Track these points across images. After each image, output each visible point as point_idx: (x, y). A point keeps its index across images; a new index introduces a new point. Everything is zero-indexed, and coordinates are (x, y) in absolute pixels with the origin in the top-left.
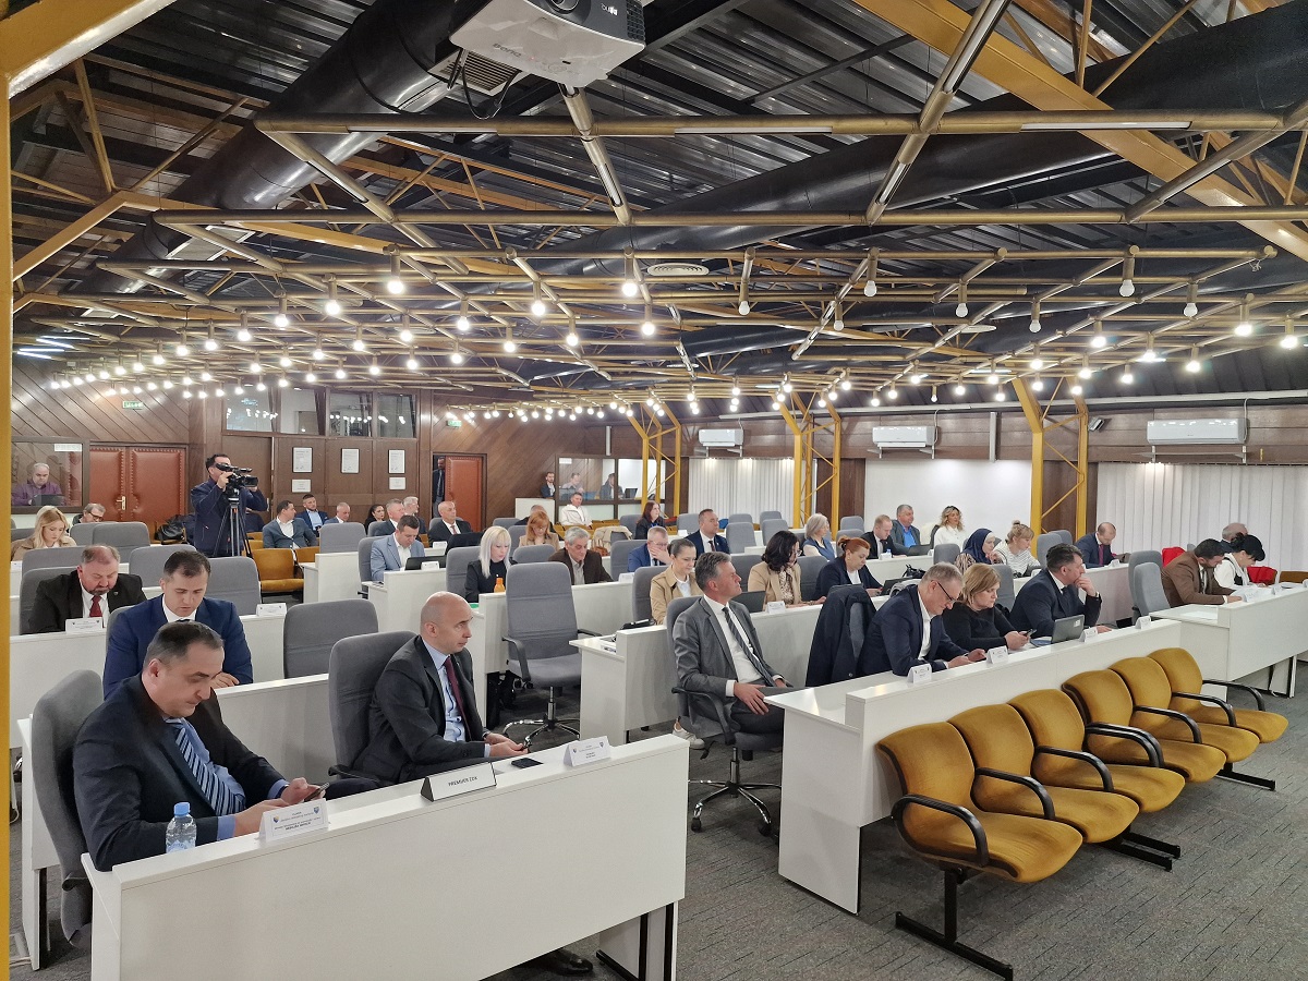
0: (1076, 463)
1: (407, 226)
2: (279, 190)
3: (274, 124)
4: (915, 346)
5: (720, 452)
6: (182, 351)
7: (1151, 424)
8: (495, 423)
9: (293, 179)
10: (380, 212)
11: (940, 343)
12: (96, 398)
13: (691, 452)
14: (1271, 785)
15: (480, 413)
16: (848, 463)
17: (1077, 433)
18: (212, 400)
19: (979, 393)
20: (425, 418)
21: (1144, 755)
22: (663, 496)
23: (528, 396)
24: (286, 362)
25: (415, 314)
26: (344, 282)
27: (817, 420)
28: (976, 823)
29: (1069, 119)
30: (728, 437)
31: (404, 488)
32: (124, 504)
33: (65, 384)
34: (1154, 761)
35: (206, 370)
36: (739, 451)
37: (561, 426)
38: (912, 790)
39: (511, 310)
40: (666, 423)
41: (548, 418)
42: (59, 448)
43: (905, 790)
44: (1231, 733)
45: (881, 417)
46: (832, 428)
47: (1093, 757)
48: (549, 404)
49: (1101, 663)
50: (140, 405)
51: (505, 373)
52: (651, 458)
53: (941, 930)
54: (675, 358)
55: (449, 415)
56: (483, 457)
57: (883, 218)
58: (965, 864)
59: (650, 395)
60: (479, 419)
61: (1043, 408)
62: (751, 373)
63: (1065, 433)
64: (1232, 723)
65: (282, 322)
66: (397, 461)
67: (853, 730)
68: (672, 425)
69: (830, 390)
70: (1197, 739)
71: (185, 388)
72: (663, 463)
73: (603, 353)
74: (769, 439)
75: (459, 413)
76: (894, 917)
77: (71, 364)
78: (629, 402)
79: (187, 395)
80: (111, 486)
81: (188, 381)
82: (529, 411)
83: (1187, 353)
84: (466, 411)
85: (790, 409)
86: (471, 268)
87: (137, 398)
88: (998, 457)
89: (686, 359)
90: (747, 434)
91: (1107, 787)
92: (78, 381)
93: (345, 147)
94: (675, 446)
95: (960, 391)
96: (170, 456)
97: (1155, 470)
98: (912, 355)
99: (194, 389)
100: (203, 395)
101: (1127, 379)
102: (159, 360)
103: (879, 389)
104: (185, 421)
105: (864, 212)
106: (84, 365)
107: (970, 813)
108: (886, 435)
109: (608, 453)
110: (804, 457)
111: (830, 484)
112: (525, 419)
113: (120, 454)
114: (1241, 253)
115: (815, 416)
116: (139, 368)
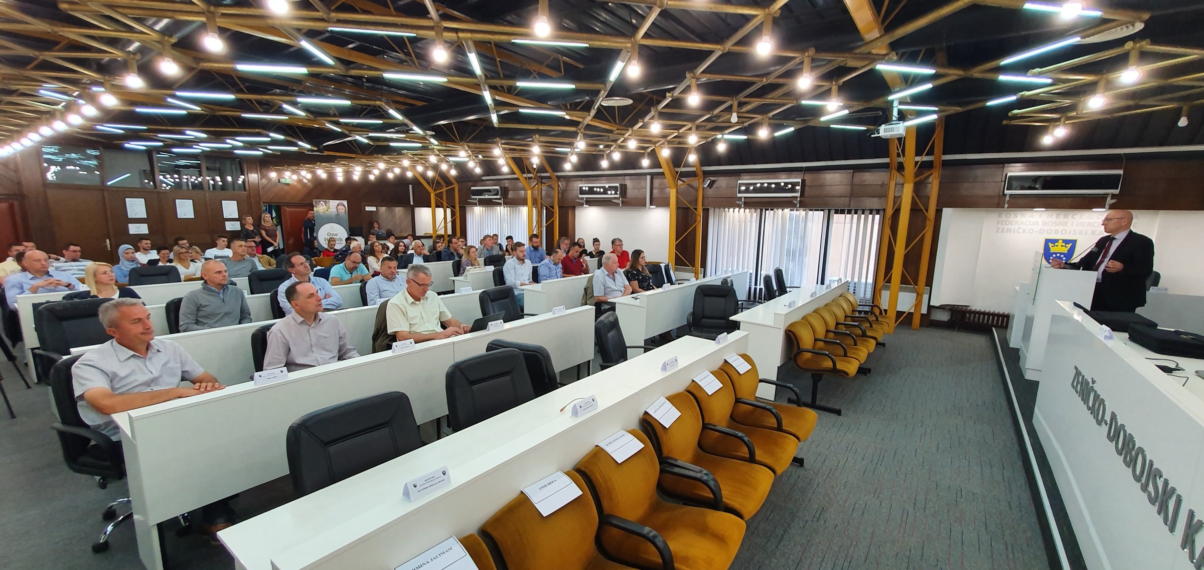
0: (696, 209)
5: (483, 203)
8: (314, 181)
13: (467, 203)
16: (563, 209)
17: (696, 190)
19: (630, 160)
20: (252, 176)
22: (450, 232)
27: (544, 181)
40: (448, 182)
41: (357, 177)
45: (582, 179)
46: (553, 186)
52: (437, 206)
61: (677, 172)
63: (691, 189)
66: (230, 209)
68: (452, 183)
72: (449, 211)
75: (294, 172)
88: (651, 204)
94: (455, 199)
97: (740, 213)
98: (580, 125)
109: (412, 203)
110: (535, 205)
111: (552, 223)
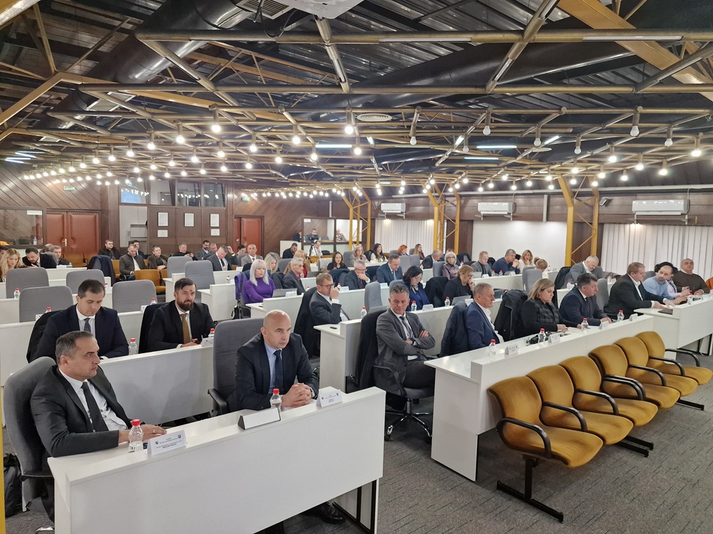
0: (591, 224)
1: (222, 93)
2: (149, 72)
3: (147, 36)
4: (505, 159)
5: (392, 216)
6: (96, 161)
7: (634, 202)
8: (268, 199)
9: (156, 66)
10: (207, 85)
11: (520, 158)
12: (49, 184)
13: (377, 216)
14: (702, 407)
15: (260, 194)
16: (463, 223)
17: (592, 207)
18: (113, 186)
19: (540, 184)
20: (230, 196)
21: (634, 393)
22: (360, 240)
23: (286, 185)
24: (154, 167)
25: (226, 142)
26: (187, 125)
27: (447, 199)
28: (545, 434)
29: (611, 34)
30: (397, 208)
31: (218, 234)
32: (66, 243)
33: (32, 177)
34: (641, 397)
35: (109, 170)
36: (403, 215)
37: (304, 201)
38: (508, 415)
39: (280, 139)
40: (363, 200)
41: (298, 196)
42: (30, 213)
43: (504, 415)
44: (682, 381)
45: (483, 197)
46: (455, 203)
47: (607, 396)
48: (298, 189)
49: (610, 341)
50: (74, 188)
51: (274, 172)
52: (354, 219)
53: (522, 491)
54: (369, 165)
55: (243, 195)
56: (262, 218)
57: (495, 90)
58: (537, 456)
59: (355, 185)
60: (260, 197)
61: (574, 193)
62: (411, 173)
63: (587, 207)
64: (682, 374)
65: (151, 146)
66: (215, 220)
67: (474, 381)
68: (366, 200)
69: (456, 183)
70: (664, 384)
71: (98, 180)
72: (361, 222)
73: (328, 162)
74: (419, 209)
75: (248, 193)
76: (495, 483)
77: (35, 166)
78: (343, 188)
79: (99, 183)
80: (59, 234)
81: (99, 176)
82: (287, 193)
83: (660, 164)
84: (252, 192)
85: (432, 192)
86: (257, 116)
87: (72, 185)
88: (548, 220)
89: (376, 165)
90: (408, 206)
91: (615, 412)
92: (39, 176)
93: (186, 49)
94: (367, 213)
95: (529, 184)
96: (91, 217)
97: (636, 228)
98: (503, 164)
99: (103, 180)
100: (107, 183)
101: (624, 178)
102: (83, 166)
103: (483, 182)
104: (98, 198)
105: (484, 86)
106: (42, 167)
107: (541, 429)
108: (485, 207)
109: (331, 216)
110: (439, 219)
111: (453, 234)
112: (285, 197)
113: (63, 216)
114: (701, 111)
115: (446, 196)
116: (72, 169)
